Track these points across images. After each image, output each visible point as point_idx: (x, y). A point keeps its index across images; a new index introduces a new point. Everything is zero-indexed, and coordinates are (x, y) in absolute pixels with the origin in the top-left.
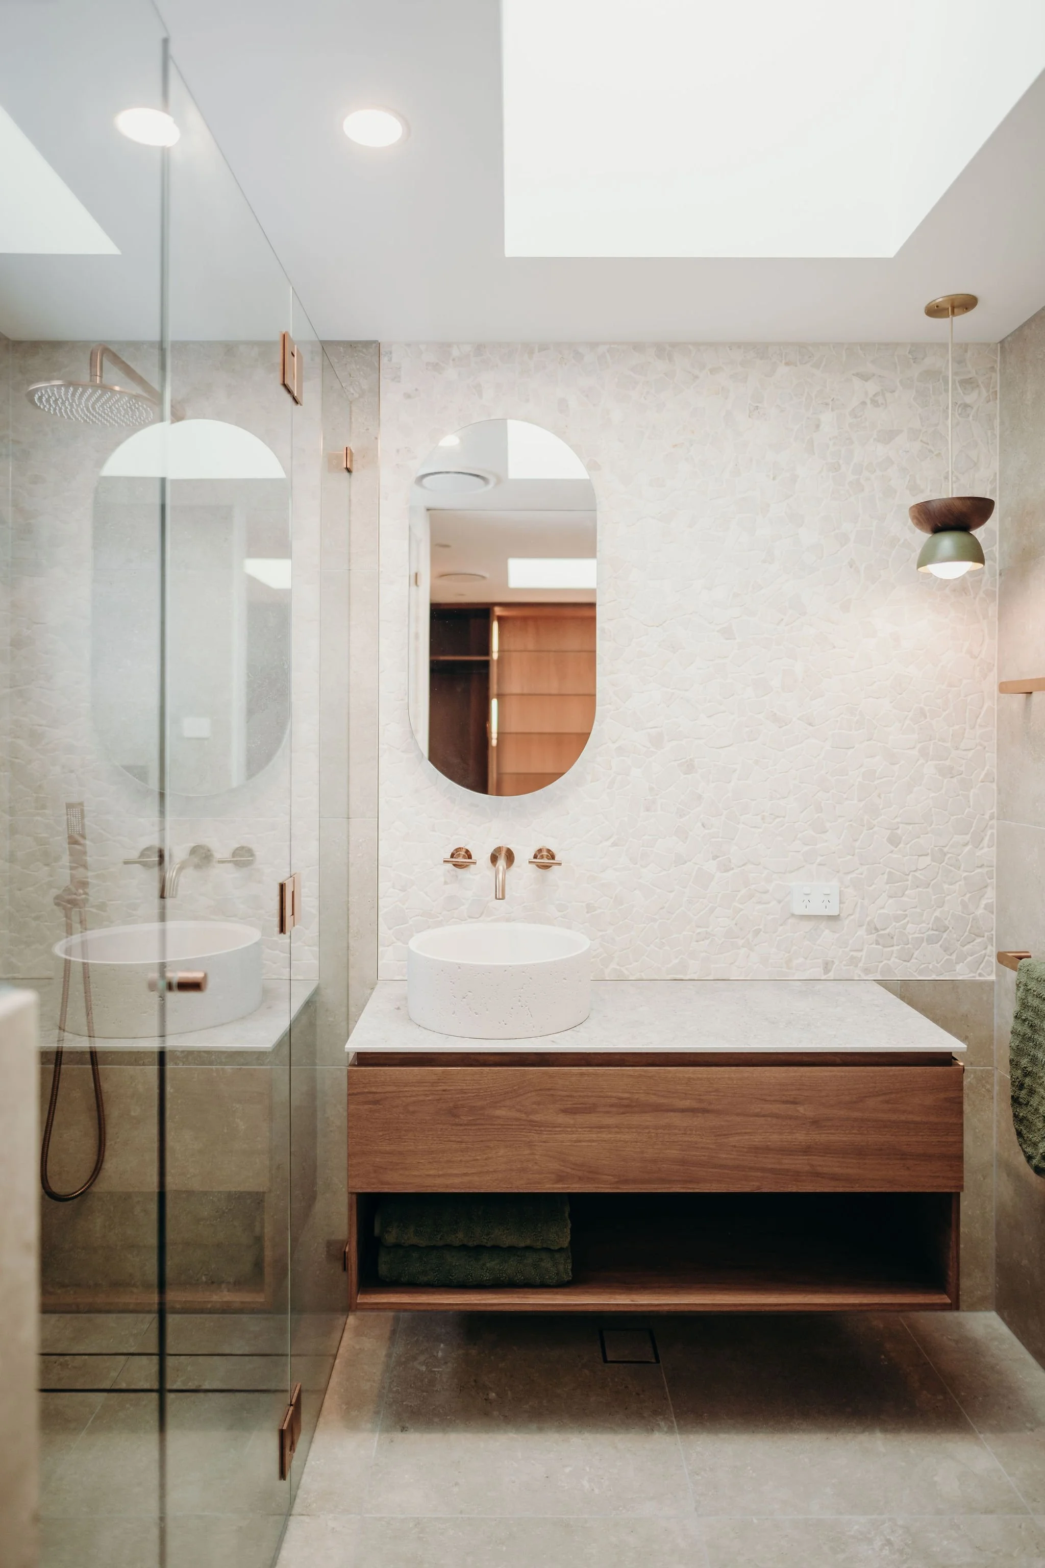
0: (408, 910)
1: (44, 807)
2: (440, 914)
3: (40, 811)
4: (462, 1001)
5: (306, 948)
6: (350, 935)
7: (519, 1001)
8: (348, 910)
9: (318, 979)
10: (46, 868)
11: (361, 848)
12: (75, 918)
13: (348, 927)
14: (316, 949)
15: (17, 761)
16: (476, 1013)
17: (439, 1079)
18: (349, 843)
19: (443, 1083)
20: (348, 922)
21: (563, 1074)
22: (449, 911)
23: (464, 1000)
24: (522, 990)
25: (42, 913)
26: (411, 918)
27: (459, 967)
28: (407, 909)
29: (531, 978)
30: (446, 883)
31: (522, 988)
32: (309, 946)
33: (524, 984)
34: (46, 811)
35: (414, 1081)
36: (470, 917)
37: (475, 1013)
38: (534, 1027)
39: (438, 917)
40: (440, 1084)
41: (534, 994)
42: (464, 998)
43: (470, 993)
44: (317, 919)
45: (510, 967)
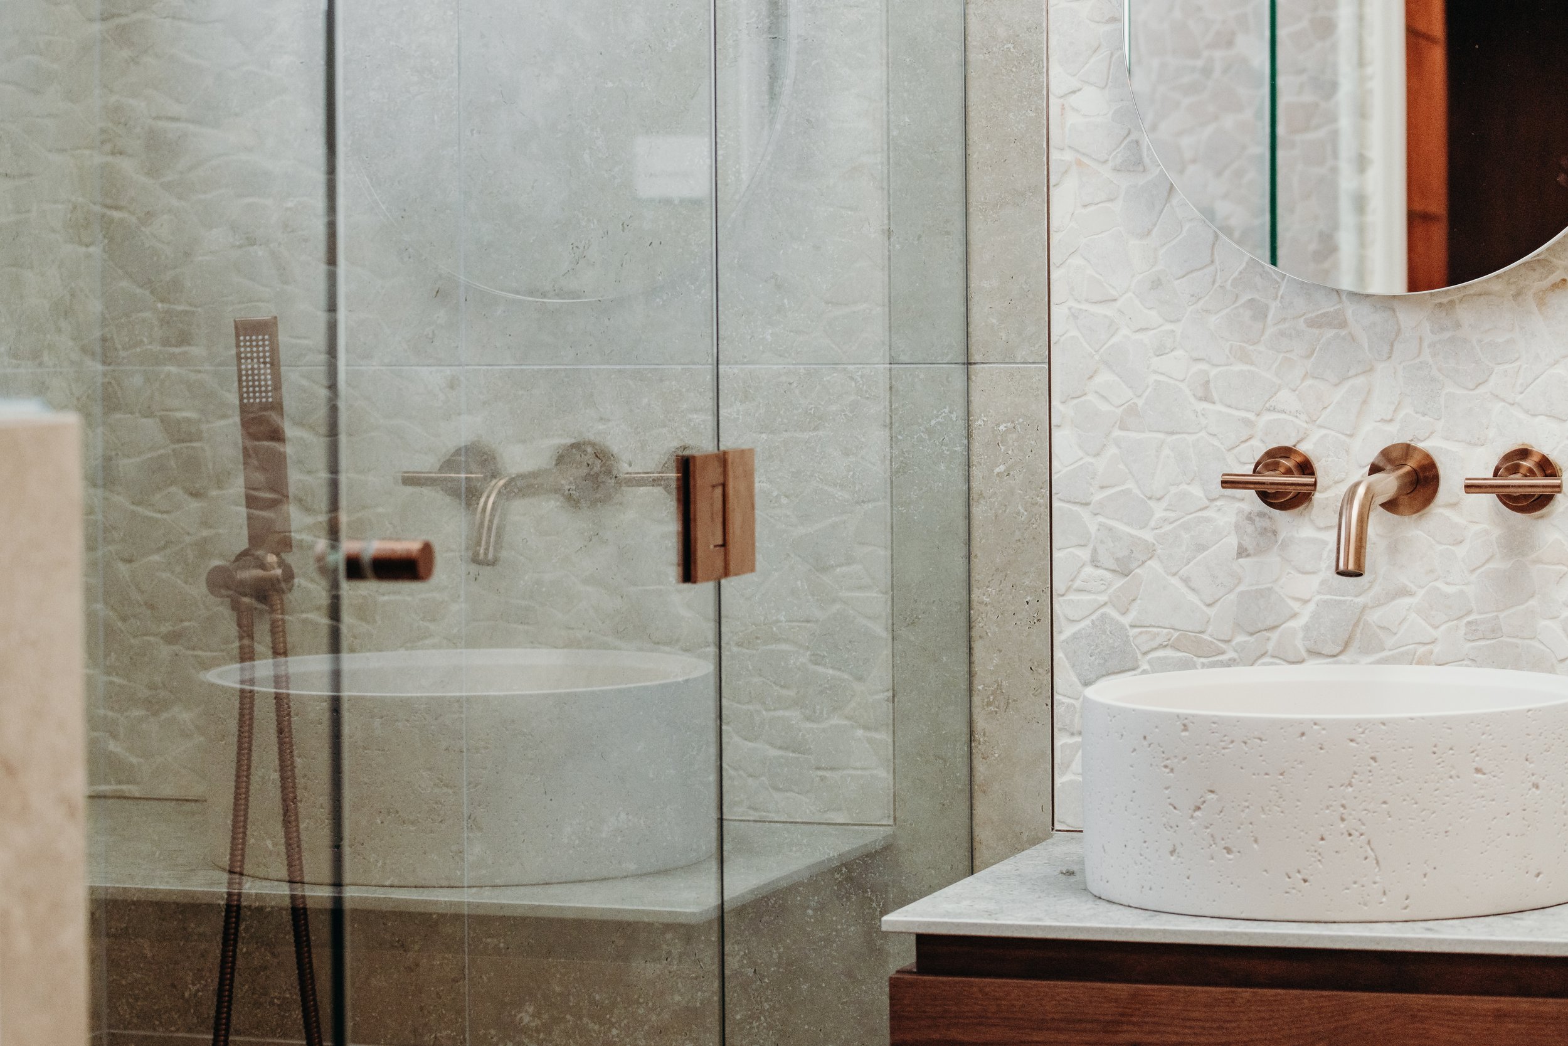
0: (1138, 630)
1: (184, 339)
2: (1228, 641)
3: (177, 350)
4: (1192, 817)
5: (860, 733)
6: (976, 700)
7: (1343, 820)
8: (970, 628)
9: (891, 822)
10: (194, 505)
11: (1003, 448)
12: (262, 630)
13: (971, 674)
14: (884, 736)
15: (116, 215)
16: (1228, 850)
17: (1122, 1015)
18: (969, 436)
19: (1134, 1024)
20: (970, 663)
21: (1448, 1013)
22: (1252, 634)
23: (1198, 813)
24: (1350, 789)
25: (187, 624)
26: (1145, 653)
27: (1185, 725)
28: (1132, 626)
29: (1374, 759)
30: (1242, 552)
31: (1350, 785)
32: (866, 728)
33: (1355, 773)
34: (196, 351)
35: (1056, 1016)
36: (1314, 653)
37: (1225, 848)
38: (1385, 893)
39: (1223, 653)
40: (1125, 1027)
41: (1385, 803)
42: (1199, 808)
43: (1212, 796)
44: (886, 652)
45: (1315, 724)
